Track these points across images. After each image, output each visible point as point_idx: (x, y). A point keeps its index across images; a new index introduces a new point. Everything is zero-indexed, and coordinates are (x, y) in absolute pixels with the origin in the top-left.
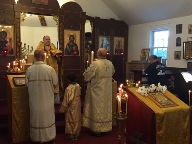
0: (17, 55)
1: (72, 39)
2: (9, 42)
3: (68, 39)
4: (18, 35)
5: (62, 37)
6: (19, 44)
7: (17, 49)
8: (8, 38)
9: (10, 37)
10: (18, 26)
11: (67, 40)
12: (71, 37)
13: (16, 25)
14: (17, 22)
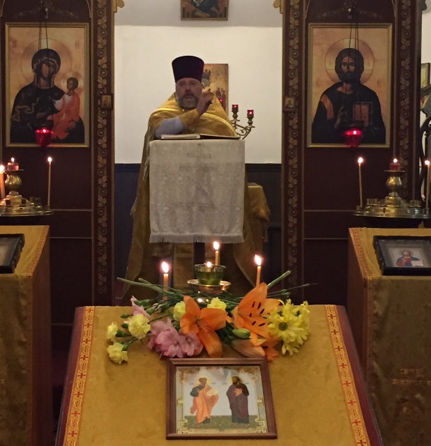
0: (97, 145)
1: (352, 68)
2: (69, 94)
3: (331, 66)
4: (102, 61)
5: (299, 59)
6: (104, 97)
7: (96, 123)
8: (63, 77)
9: (71, 70)
10: (104, 26)
11: (322, 72)
12: (346, 59)
13: (96, 23)
14: (100, 6)
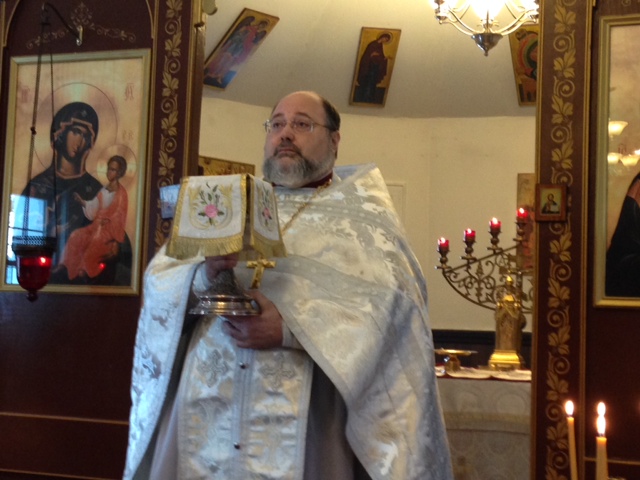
2: (110, 189)
4: (170, 122)
5: (576, 101)
8: (101, 156)
9: (114, 142)
13: (161, 46)
14: (170, 14)
